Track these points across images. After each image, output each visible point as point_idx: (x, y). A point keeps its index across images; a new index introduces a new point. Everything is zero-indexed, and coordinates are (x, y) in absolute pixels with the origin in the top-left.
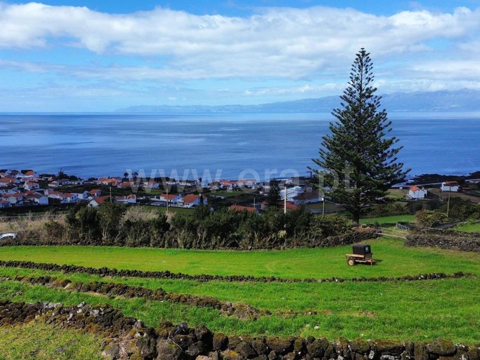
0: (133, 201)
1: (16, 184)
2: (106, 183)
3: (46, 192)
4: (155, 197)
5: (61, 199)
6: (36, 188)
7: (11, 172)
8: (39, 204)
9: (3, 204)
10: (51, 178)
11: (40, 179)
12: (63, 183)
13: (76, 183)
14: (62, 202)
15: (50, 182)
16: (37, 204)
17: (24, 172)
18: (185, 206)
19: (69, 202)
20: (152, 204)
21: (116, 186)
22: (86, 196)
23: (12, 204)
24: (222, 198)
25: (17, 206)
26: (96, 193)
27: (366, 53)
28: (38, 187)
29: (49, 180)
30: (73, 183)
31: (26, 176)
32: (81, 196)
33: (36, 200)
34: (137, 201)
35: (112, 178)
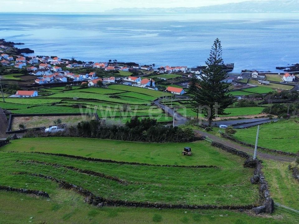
0: (113, 81)
1: (49, 67)
2: (98, 66)
3: (66, 74)
4: (126, 78)
5: (74, 78)
6: (60, 70)
7: (45, 58)
8: (62, 82)
9: (43, 81)
10: (68, 62)
11: (61, 63)
12: (74, 66)
13: (82, 66)
14: (74, 80)
15: (67, 65)
16: (61, 82)
17: (52, 57)
18: (142, 86)
19: (78, 80)
20: (124, 84)
21: (104, 69)
22: (87, 76)
23: (48, 82)
24: (165, 79)
25: (50, 82)
26: (93, 74)
27: (219, 41)
28: (61, 70)
29: (66, 63)
30: (80, 66)
31: (54, 60)
32: (84, 77)
33: (61, 79)
34: (116, 81)
35: (102, 63)
